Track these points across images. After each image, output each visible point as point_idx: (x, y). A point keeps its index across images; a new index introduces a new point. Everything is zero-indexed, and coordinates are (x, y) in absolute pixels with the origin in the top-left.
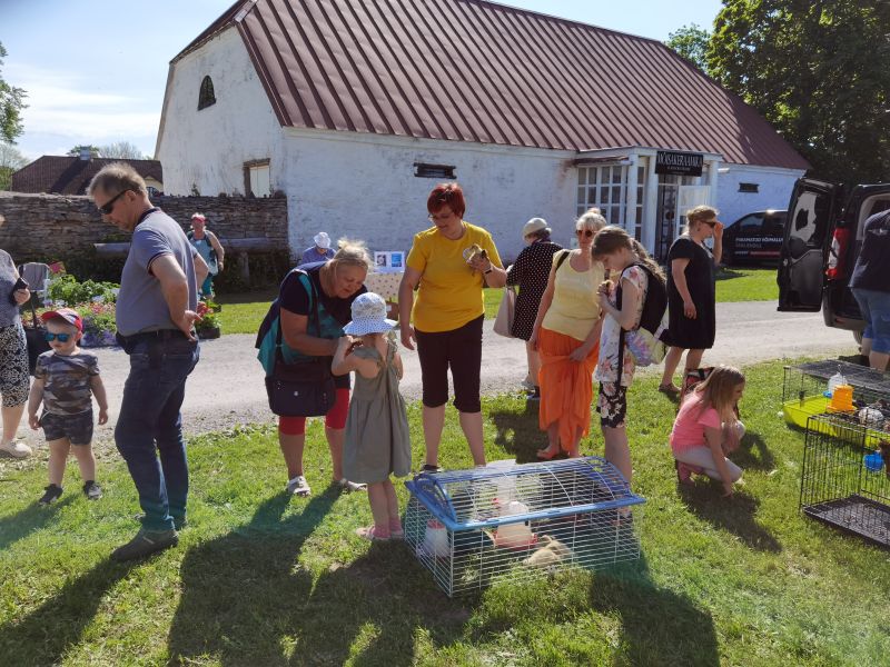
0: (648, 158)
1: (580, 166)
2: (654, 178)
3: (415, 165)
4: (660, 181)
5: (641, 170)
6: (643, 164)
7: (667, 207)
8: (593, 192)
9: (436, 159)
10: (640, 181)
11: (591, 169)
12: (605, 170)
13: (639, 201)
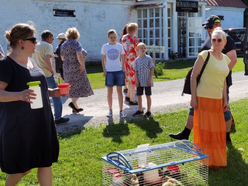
0: (172, 4)
1: (138, 8)
2: (175, 14)
3: (54, 10)
4: (178, 16)
5: (169, 10)
6: (170, 7)
7: (182, 28)
8: (145, 22)
9: (64, 7)
10: (169, 16)
11: (143, 10)
12: (151, 10)
13: (169, 26)
